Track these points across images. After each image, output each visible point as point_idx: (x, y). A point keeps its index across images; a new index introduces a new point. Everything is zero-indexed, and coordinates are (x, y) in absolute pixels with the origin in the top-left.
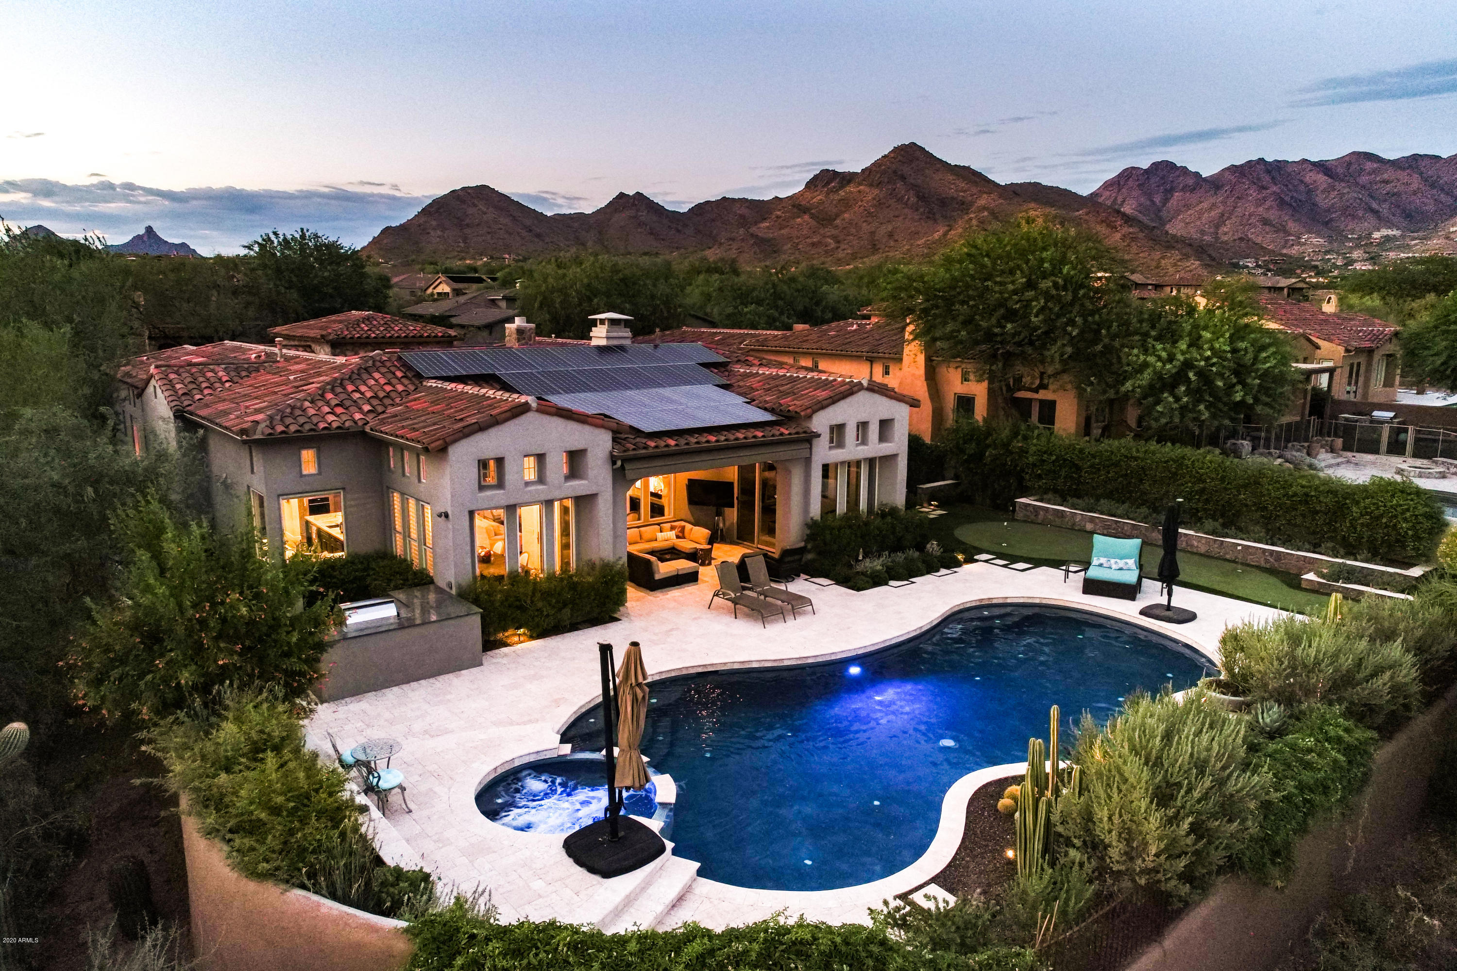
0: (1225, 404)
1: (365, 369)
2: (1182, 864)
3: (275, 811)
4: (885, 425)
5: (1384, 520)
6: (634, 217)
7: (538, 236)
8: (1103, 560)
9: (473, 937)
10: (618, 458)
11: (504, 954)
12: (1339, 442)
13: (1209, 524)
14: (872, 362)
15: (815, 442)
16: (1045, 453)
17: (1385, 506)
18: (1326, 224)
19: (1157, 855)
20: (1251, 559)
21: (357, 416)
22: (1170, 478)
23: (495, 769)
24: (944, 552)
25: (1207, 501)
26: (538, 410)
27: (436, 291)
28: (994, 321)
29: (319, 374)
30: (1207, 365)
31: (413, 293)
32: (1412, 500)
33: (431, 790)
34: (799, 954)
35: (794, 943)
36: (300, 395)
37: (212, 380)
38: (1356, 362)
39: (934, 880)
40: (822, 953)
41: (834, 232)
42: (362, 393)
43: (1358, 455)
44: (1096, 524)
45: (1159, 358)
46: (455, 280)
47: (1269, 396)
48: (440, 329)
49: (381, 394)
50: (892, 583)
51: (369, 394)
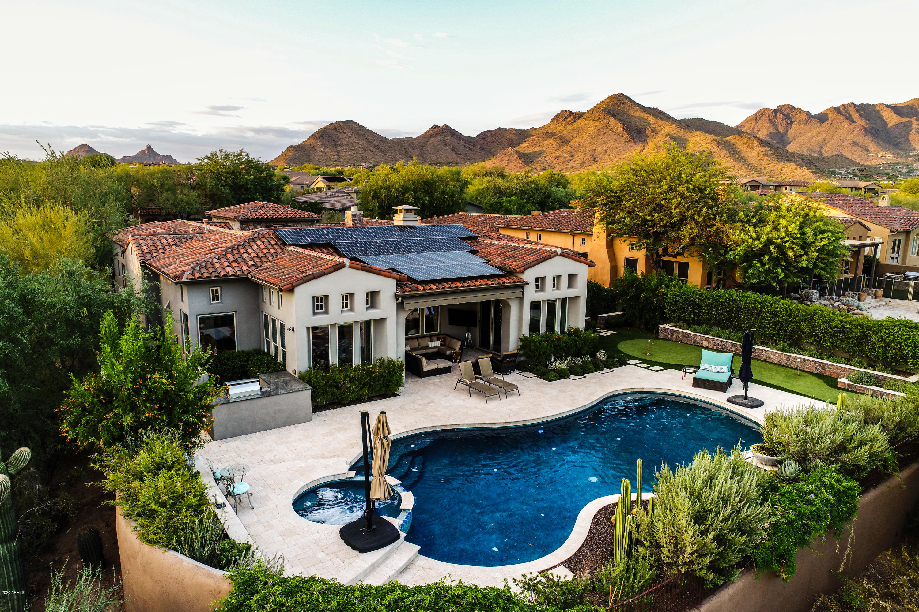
0: (795, 268)
1: (253, 239)
2: (708, 561)
3: (163, 505)
4: (572, 278)
5: (893, 345)
6: (443, 140)
7: (383, 151)
8: (707, 366)
9: (266, 583)
10: (399, 296)
11: (281, 594)
12: (880, 292)
13: (781, 345)
14: (574, 236)
15: (526, 288)
16: (678, 296)
17: (894, 335)
18: (895, 145)
19: (692, 554)
20: (807, 368)
21: (245, 268)
22: (757, 314)
23: (308, 484)
24: (608, 358)
25: (780, 329)
26: (350, 267)
27: (316, 187)
28: (647, 211)
29: (225, 242)
30: (782, 242)
31: (302, 188)
32: (912, 332)
33: (267, 495)
34: (455, 603)
35: (453, 596)
36: (212, 255)
37: (165, 244)
38: (897, 239)
39: (563, 563)
40: (470, 603)
41: (569, 150)
42: (249, 254)
43: (893, 300)
44: (709, 342)
45: (751, 237)
46: (328, 180)
47: (824, 263)
48: (306, 213)
49: (261, 255)
50: (572, 377)
51: (253, 255)
